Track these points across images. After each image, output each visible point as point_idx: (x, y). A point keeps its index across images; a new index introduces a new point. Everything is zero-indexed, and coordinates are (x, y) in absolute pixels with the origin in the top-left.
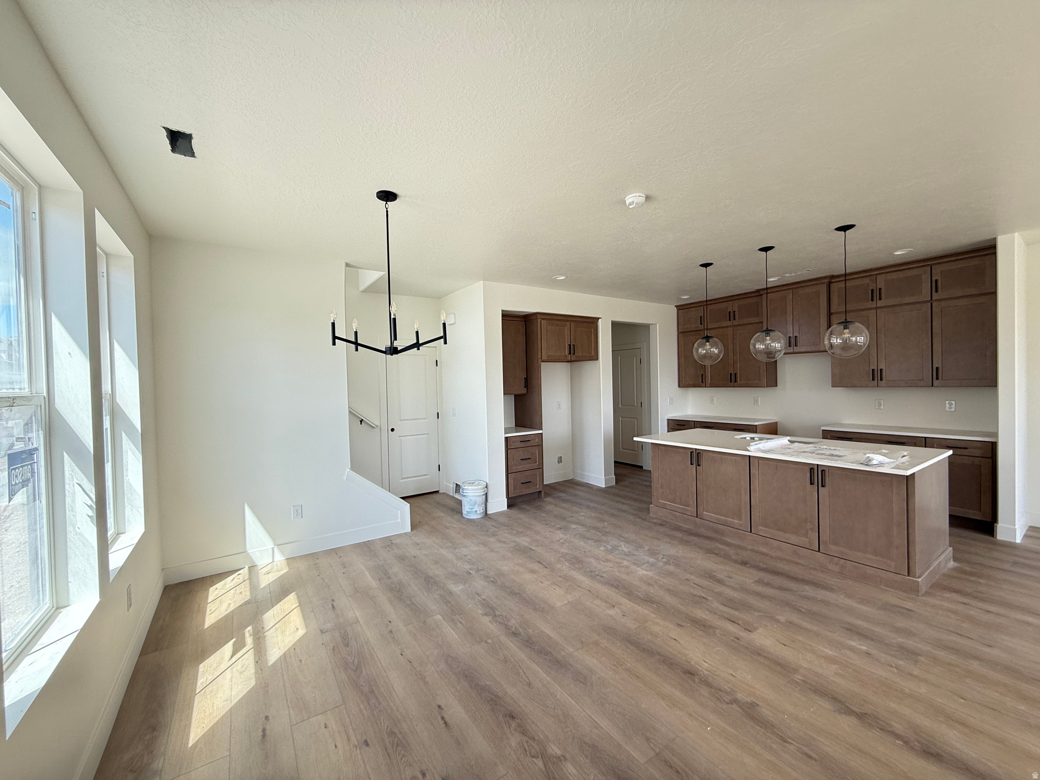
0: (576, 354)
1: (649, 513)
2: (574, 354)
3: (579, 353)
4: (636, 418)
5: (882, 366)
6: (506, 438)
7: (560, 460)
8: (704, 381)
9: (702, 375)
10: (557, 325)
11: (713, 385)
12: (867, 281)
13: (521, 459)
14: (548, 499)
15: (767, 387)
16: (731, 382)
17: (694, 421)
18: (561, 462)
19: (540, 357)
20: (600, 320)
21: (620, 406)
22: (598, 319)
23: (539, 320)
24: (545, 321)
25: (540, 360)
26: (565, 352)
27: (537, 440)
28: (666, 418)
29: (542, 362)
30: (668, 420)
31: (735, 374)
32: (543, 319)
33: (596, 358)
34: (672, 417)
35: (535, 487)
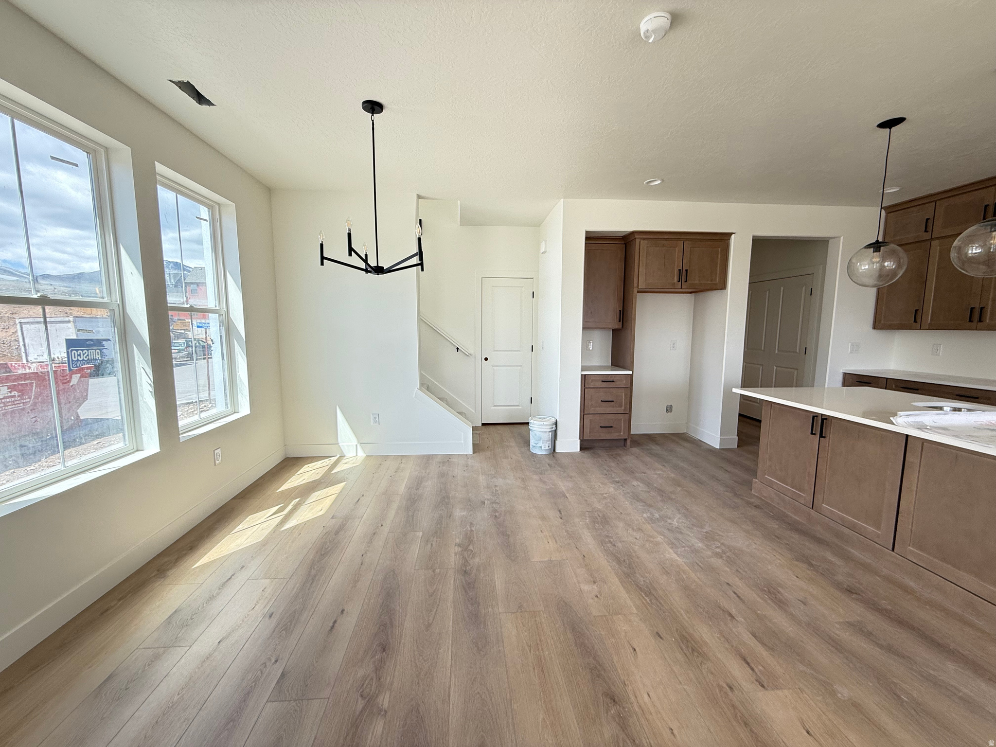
0: (689, 282)
1: (751, 490)
2: (686, 281)
3: (694, 279)
4: (797, 369)
6: (584, 377)
7: (669, 409)
8: (919, 320)
9: (916, 311)
10: (664, 246)
11: (936, 325)
13: (601, 401)
14: (635, 450)
16: (970, 321)
18: (671, 411)
19: (635, 285)
20: (733, 235)
21: (776, 352)
22: (729, 235)
23: (637, 241)
24: (646, 242)
25: (635, 290)
26: (673, 279)
27: (624, 382)
28: (841, 371)
29: (638, 292)
30: (846, 374)
31: (982, 309)
32: (644, 239)
33: (723, 286)
34: (851, 370)
35: (617, 434)
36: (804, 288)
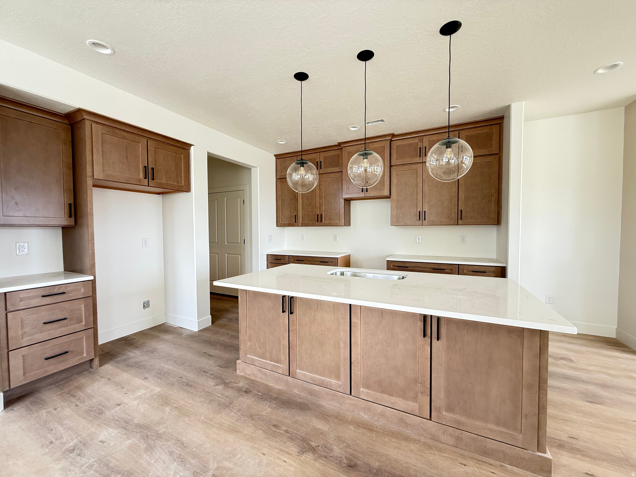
0: (156, 180)
1: (236, 370)
2: (153, 179)
3: (162, 178)
4: (241, 254)
5: (426, 209)
7: (146, 305)
8: (297, 221)
9: (295, 216)
10: (124, 138)
11: (304, 225)
12: (416, 140)
13: (44, 323)
15: (345, 226)
16: (318, 221)
17: (289, 256)
18: (149, 307)
19: (89, 173)
20: (192, 147)
21: (226, 243)
22: (190, 145)
23: (87, 123)
24: (100, 127)
25: (90, 182)
26: (139, 175)
28: (266, 253)
29: (93, 186)
30: (267, 255)
31: (321, 215)
32: (97, 123)
33: (187, 189)
34: (271, 252)
35: (80, 357)
36: (239, 199)
